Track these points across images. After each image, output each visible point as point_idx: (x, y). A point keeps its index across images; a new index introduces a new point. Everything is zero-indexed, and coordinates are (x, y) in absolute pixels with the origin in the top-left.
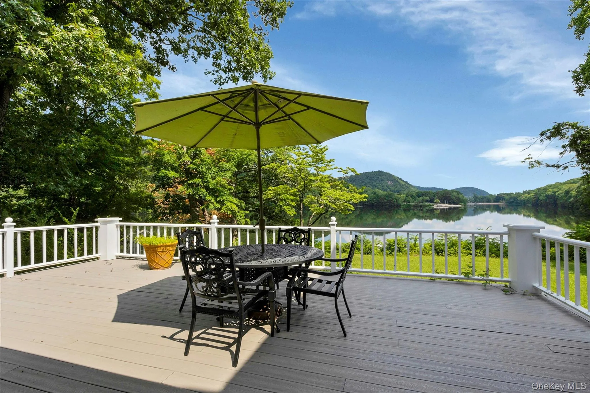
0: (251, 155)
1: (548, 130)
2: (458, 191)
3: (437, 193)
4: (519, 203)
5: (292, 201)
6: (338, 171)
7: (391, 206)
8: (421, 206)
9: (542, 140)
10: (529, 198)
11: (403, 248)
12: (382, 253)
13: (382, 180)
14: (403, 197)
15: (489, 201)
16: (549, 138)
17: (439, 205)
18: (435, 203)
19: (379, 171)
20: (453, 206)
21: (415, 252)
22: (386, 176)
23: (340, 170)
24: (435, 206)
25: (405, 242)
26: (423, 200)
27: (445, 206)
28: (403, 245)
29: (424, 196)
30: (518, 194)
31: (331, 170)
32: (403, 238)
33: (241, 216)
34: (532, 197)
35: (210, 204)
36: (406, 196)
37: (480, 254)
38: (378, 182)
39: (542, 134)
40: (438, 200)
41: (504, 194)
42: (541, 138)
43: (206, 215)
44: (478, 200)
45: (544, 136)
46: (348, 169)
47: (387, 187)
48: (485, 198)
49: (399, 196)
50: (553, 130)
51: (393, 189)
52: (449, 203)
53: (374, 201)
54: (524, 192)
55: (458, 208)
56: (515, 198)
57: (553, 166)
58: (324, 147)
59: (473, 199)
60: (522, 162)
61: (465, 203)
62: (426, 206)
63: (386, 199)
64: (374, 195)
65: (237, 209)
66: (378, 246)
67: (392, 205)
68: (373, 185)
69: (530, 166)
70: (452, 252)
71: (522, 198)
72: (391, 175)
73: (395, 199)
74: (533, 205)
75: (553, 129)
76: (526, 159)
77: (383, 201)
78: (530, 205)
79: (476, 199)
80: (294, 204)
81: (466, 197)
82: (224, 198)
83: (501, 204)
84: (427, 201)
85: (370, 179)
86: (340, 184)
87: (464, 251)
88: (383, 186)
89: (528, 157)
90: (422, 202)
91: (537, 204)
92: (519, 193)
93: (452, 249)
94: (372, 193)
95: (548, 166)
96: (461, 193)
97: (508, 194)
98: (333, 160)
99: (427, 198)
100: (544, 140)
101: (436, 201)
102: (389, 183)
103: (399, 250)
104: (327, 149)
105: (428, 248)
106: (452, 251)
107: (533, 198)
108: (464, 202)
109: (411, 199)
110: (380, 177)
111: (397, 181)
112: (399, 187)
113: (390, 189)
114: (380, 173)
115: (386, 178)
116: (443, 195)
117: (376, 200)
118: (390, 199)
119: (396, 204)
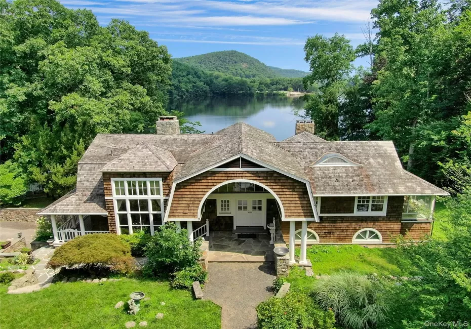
3: (291, 81)
8: (274, 95)
13: (235, 63)
14: (257, 85)
17: (292, 93)
18: (289, 91)
19: (232, 51)
22: (240, 57)
24: (288, 95)
26: (277, 88)
27: (298, 94)
29: (278, 84)
36: (260, 83)
38: (231, 64)
40: (291, 88)
47: (241, 70)
49: (252, 83)
51: (248, 73)
52: (302, 91)
53: (225, 89)
62: (280, 95)
63: (238, 87)
64: (226, 83)
68: (226, 69)
72: (246, 56)
73: (248, 87)
84: (281, 89)
85: (221, 61)
88: (236, 70)
90: (275, 91)
99: (281, 86)
101: (289, 89)
102: (243, 66)
109: (265, 87)
110: (234, 59)
111: (253, 63)
112: (254, 70)
113: (244, 72)
114: (233, 53)
115: (240, 60)
116: (297, 82)
117: (228, 88)
118: (243, 87)
119: (249, 93)
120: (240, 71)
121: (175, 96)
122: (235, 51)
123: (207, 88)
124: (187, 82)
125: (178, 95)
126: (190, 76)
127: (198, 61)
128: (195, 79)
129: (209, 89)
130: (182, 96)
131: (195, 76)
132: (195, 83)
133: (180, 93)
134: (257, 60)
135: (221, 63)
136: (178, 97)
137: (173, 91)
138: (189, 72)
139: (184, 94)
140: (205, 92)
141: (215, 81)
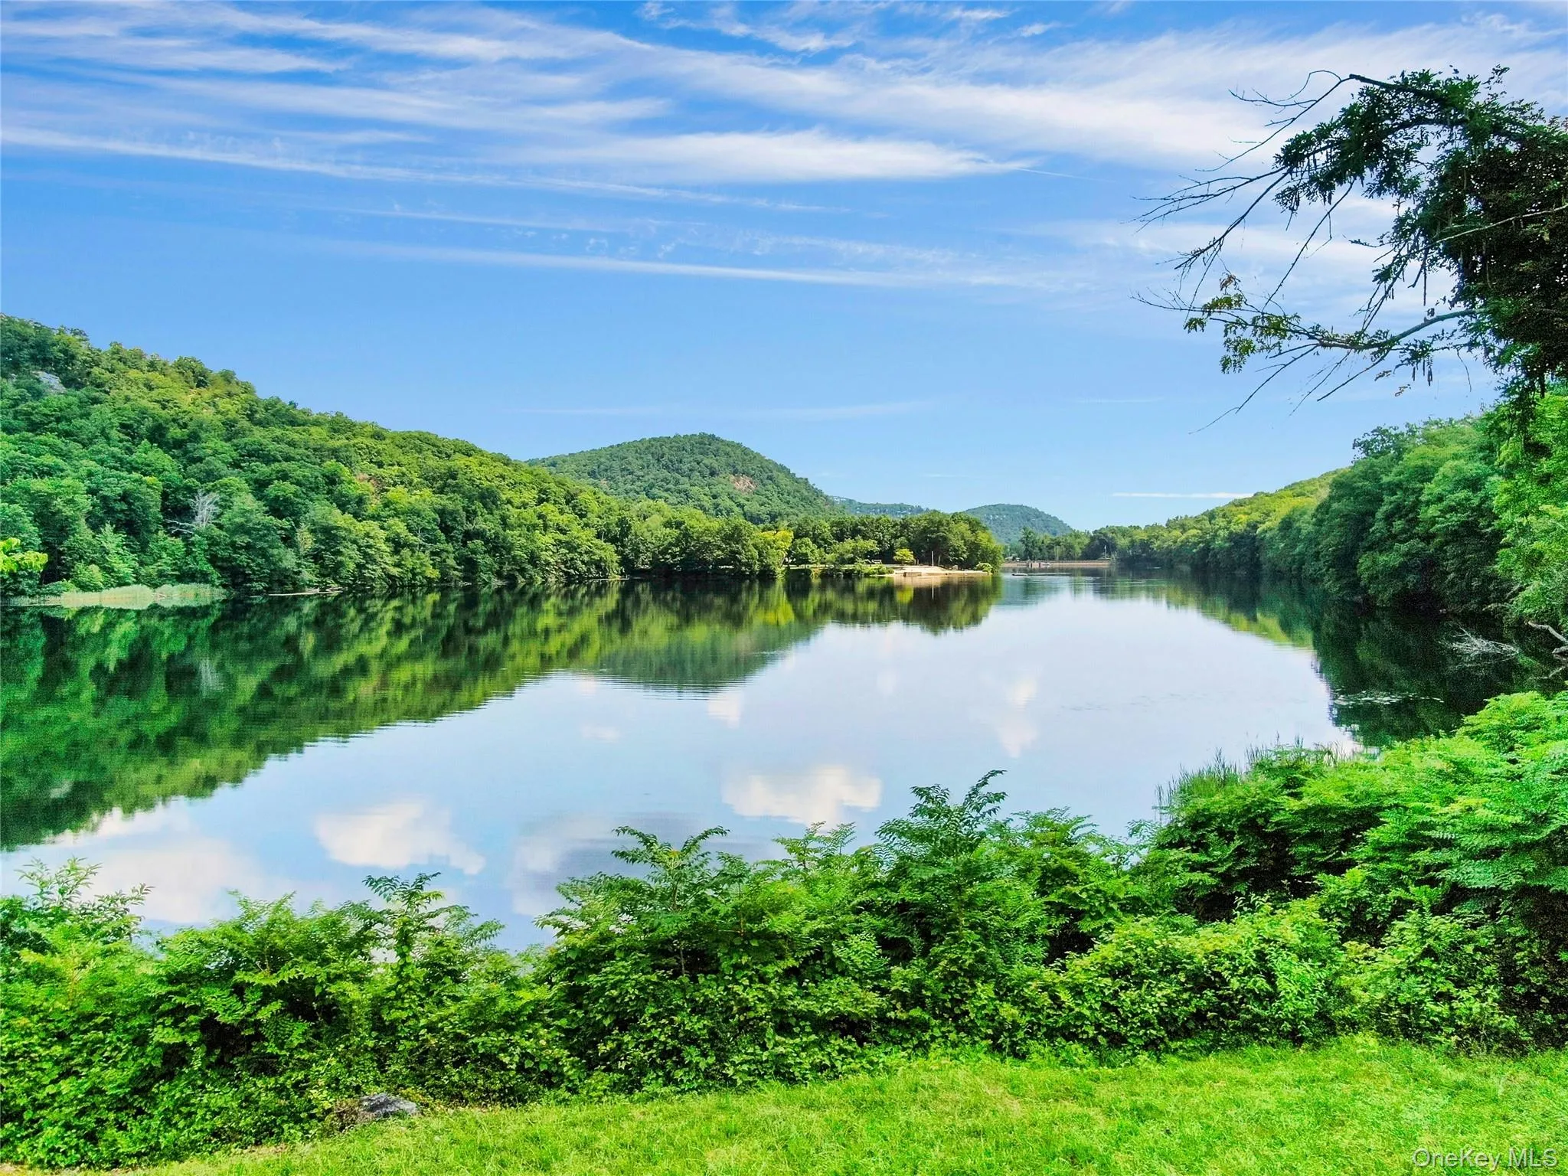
1: (1323, 132)
2: (974, 520)
3: (905, 526)
4: (1155, 560)
7: (739, 576)
8: (849, 575)
9: (1289, 200)
10: (1184, 543)
13: (712, 474)
14: (786, 539)
15: (1068, 555)
16: (1325, 183)
17: (908, 569)
18: (899, 562)
19: (703, 436)
20: (956, 575)
22: (727, 454)
24: (896, 575)
26: (855, 549)
27: (931, 575)
29: (859, 537)
30: (1154, 531)
34: (1193, 540)
36: (797, 536)
38: (696, 478)
39: (1292, 156)
40: (906, 551)
41: (1113, 530)
42: (1289, 186)
44: (1036, 550)
45: (1303, 173)
47: (731, 498)
48: (1058, 544)
49: (769, 535)
50: (1345, 135)
51: (753, 507)
52: (946, 564)
53: (674, 556)
54: (1170, 525)
56: (1145, 545)
57: (1353, 344)
59: (1024, 548)
60: (1191, 327)
61: (995, 565)
62: (868, 576)
63: (718, 548)
64: (676, 532)
67: (742, 573)
68: (679, 492)
69: (1231, 356)
71: (1165, 546)
72: (746, 451)
73: (755, 546)
74: (1195, 568)
75: (1345, 124)
76: (1209, 309)
77: (706, 556)
78: (1186, 568)
81: (997, 544)
83: (1103, 564)
84: (870, 556)
85: (667, 467)
88: (715, 497)
89: (1221, 296)
90: (851, 562)
91: (1206, 565)
92: (1154, 527)
94: (668, 524)
95: (1328, 342)
96: (984, 524)
97: (1124, 532)
99: (871, 545)
100: (1302, 197)
101: (899, 554)
102: (738, 485)
107: (1195, 544)
108: (991, 558)
109: (813, 546)
110: (706, 461)
111: (770, 478)
112: (775, 499)
113: (741, 506)
114: (706, 443)
115: (728, 465)
116: (925, 530)
117: (683, 551)
118: (735, 547)
119: (756, 568)
120: (729, 503)
121: (485, 577)
122: (713, 437)
123: (609, 553)
124: (535, 527)
125: (499, 575)
126: (548, 508)
127: (588, 468)
128: (567, 518)
129: (616, 557)
130: (511, 580)
131: (567, 509)
132: (563, 532)
133: (507, 568)
134: (783, 469)
135: (665, 473)
136: (496, 583)
137: (479, 558)
138: (543, 491)
139: (522, 571)
140: (598, 567)
141: (637, 526)
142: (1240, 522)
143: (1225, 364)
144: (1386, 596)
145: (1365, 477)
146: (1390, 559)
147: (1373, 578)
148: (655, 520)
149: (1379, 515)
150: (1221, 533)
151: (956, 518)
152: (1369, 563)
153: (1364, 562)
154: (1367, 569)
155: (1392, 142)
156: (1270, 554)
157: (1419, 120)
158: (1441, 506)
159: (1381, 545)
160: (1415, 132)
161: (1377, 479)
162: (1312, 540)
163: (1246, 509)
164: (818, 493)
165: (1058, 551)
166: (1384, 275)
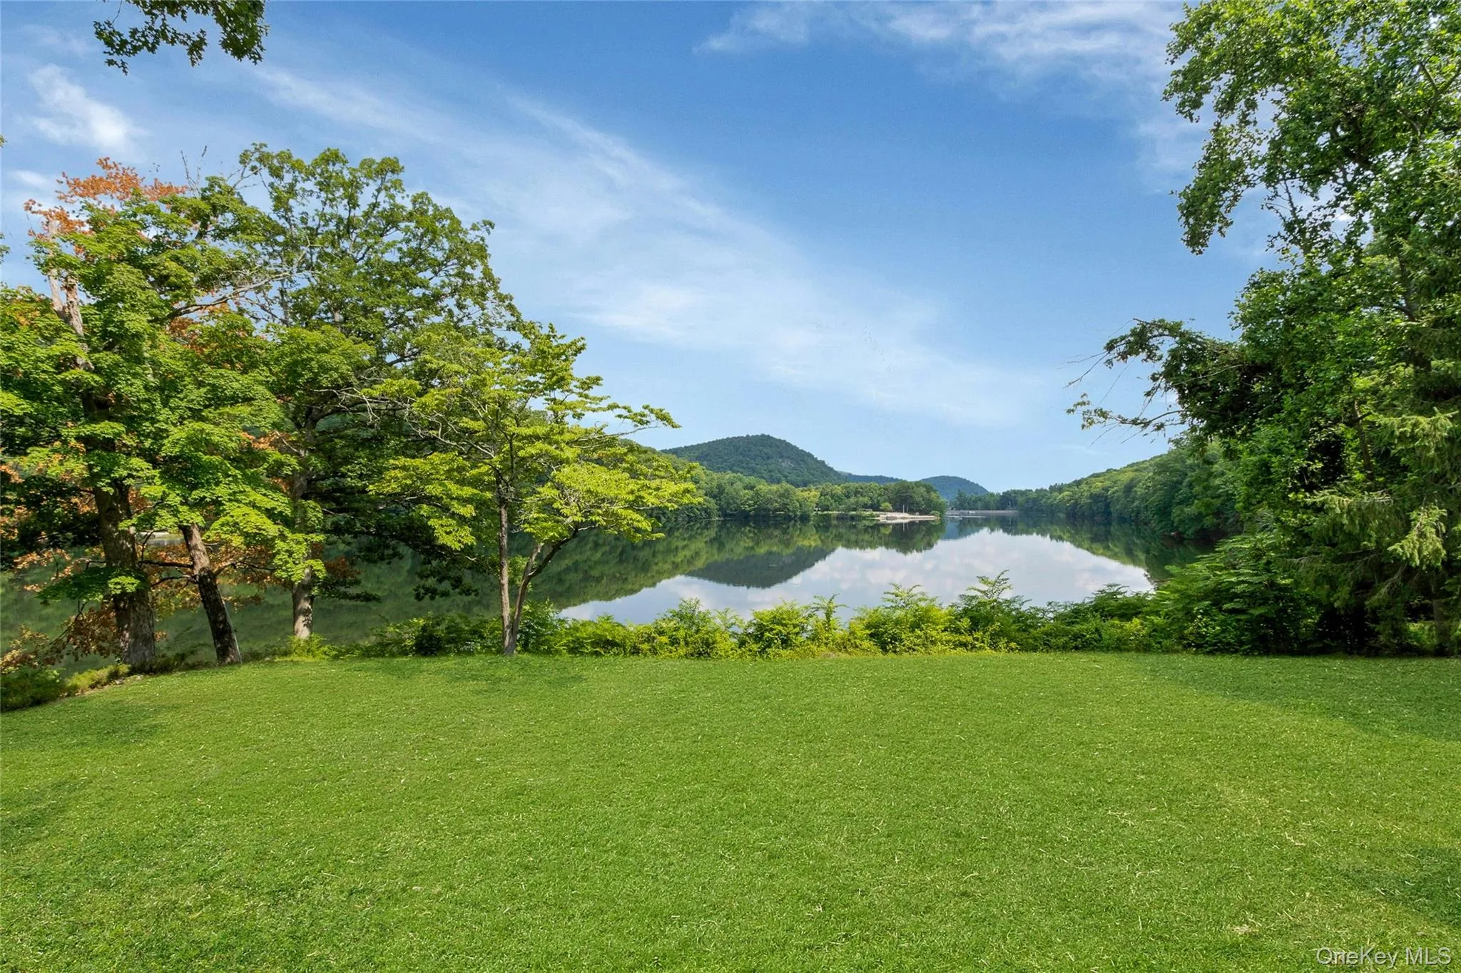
0: (326, 351)
1: (1123, 338)
2: (928, 485)
3: (886, 489)
4: (1042, 511)
5: (464, 501)
6: (620, 416)
7: (788, 518)
8: (853, 518)
9: (1109, 362)
10: (1061, 501)
11: (797, 634)
12: (739, 651)
13: (769, 458)
14: (815, 496)
15: (987, 508)
16: (1124, 356)
17: (889, 514)
18: (883, 511)
19: (761, 435)
20: (918, 518)
21: (826, 644)
22: (778, 447)
23: (624, 413)
24: (882, 518)
25: (801, 619)
26: (857, 502)
27: (902, 518)
28: (795, 626)
29: (859, 495)
30: (1041, 492)
31: (601, 412)
32: (796, 608)
33: (290, 553)
34: (1067, 498)
35: (161, 512)
36: (821, 495)
37: (983, 642)
38: (759, 460)
39: (1110, 347)
40: (887, 504)
41: (1014, 492)
42: (1109, 357)
43: (195, 547)
44: (966, 504)
45: (1114, 352)
46: (646, 412)
47: (779, 473)
48: (980, 500)
49: (805, 494)
50: (1132, 339)
51: (792, 477)
52: (911, 511)
53: (750, 506)
54: (1053, 489)
55: (927, 522)
56: (1035, 500)
57: (1134, 422)
58: (574, 343)
59: (958, 503)
60: (1069, 411)
61: (942, 512)
62: (864, 518)
63: (776, 502)
64: (751, 493)
65: (272, 529)
66: (731, 630)
67: (790, 516)
68: (749, 468)
69: (1086, 423)
70: (917, 641)
71: (1049, 501)
72: (788, 445)
73: (798, 501)
74: (1068, 515)
75: (1131, 335)
76: (1076, 406)
77: (769, 506)
78: (1062, 515)
79: (962, 504)
80: (468, 511)
81: (943, 499)
82: (222, 491)
83: (1009, 512)
84: (865, 507)
85: (741, 454)
86: (625, 454)
87: (946, 636)
88: (770, 471)
89: (1080, 401)
90: (855, 509)
91: (1075, 514)
92: (1042, 490)
93: (918, 632)
94: (746, 487)
95: (1124, 421)
96: (934, 488)
97: (1022, 493)
98: (597, 380)
99: (866, 500)
100: (1114, 361)
101: (883, 505)
102: (784, 465)
103: (786, 642)
104: (582, 348)
105: (859, 634)
106: (919, 637)
107: (1068, 501)
108: (939, 508)
109: (832, 500)
110: (765, 450)
111: (803, 461)
112: (806, 472)
113: (787, 477)
114: (764, 440)
115: (777, 452)
116: (899, 491)
117: (755, 503)
118: (786, 501)
119: (798, 513)
120: (778, 475)
122: (767, 436)
123: (712, 504)
129: (717, 507)
134: (810, 455)
135: (741, 457)
140: (706, 512)
141: (728, 488)
142: (1098, 485)
143: (1083, 426)
144: (1190, 532)
145: (1176, 460)
146: (1190, 510)
147: (1181, 521)
148: (739, 485)
149: (1184, 484)
150: (1085, 494)
151: (918, 484)
152: (1179, 512)
153: (1176, 511)
154: (1178, 516)
155: (1152, 342)
156: (1118, 507)
157: (1161, 335)
158: (1223, 479)
159: (1186, 501)
160: (1161, 339)
161: (1184, 462)
162: (1144, 499)
163: (1101, 479)
164: (831, 469)
165: (979, 504)
166: (1148, 394)
